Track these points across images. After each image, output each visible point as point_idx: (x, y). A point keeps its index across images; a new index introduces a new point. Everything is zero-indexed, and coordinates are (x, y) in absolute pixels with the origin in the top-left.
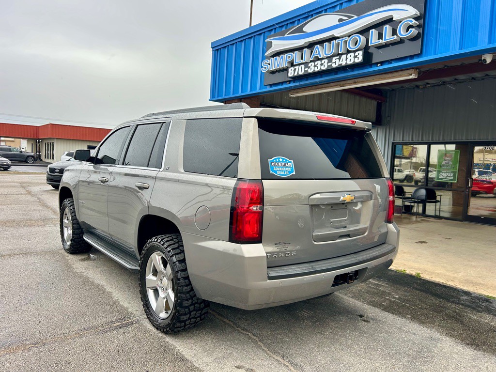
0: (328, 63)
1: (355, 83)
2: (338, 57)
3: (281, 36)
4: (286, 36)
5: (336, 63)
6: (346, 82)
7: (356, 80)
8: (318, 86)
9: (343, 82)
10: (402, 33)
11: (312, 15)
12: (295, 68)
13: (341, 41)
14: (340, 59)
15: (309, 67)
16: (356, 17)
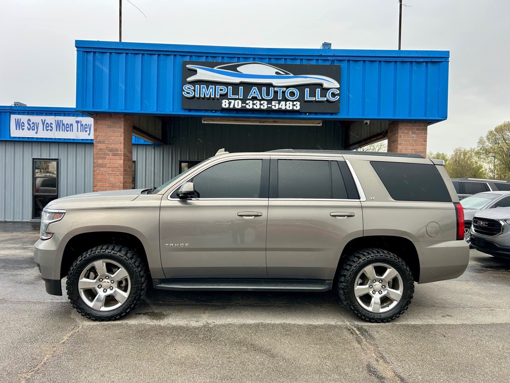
0: (267, 104)
2: (277, 102)
3: (210, 65)
4: (215, 68)
5: (275, 106)
10: (329, 96)
11: (239, 58)
12: (230, 101)
13: (280, 90)
14: (279, 104)
15: (247, 104)
16: (292, 75)
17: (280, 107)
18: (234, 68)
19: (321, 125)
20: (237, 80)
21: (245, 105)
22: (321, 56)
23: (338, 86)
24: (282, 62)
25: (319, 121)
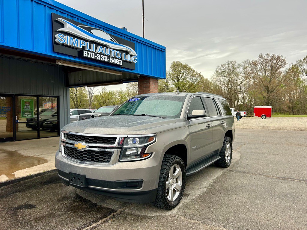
0: (108, 59)
1: (102, 70)
3: (76, 24)
4: (78, 26)
6: (97, 68)
7: (102, 69)
8: (82, 65)
9: (96, 67)
11: (87, 23)
12: (88, 52)
13: (113, 51)
14: (113, 59)
15: (97, 56)
16: (118, 43)
17: (114, 62)
18: (89, 30)
19: (122, 75)
20: (92, 39)
21: (96, 57)
22: (127, 35)
23: (136, 55)
24: (116, 35)
25: (121, 73)
